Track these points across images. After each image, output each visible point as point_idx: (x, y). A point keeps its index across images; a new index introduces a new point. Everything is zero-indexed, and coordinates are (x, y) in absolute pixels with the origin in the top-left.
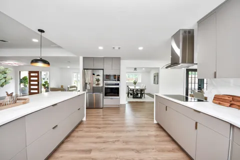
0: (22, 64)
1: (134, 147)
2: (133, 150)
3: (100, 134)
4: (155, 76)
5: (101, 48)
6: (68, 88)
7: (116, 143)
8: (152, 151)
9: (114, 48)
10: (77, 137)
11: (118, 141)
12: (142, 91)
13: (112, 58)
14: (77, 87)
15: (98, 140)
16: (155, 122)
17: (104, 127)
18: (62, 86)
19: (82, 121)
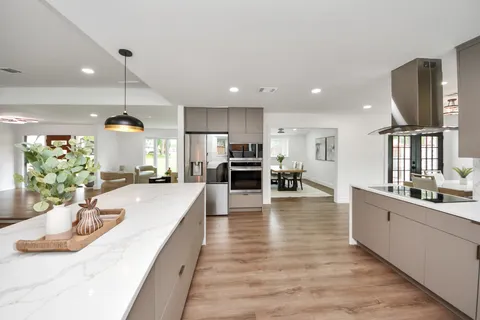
0: (35, 120)
1: (338, 300)
2: (339, 308)
3: (253, 275)
4: (318, 144)
5: (234, 90)
6: (137, 171)
7: (299, 295)
8: (378, 306)
9: (261, 90)
10: (207, 286)
11: (299, 289)
12: (296, 176)
13: (246, 109)
14: (155, 170)
15: (256, 290)
16: (352, 242)
17: (252, 259)
18: (122, 168)
19: (202, 247)
